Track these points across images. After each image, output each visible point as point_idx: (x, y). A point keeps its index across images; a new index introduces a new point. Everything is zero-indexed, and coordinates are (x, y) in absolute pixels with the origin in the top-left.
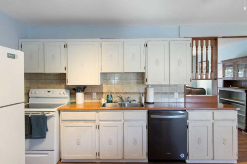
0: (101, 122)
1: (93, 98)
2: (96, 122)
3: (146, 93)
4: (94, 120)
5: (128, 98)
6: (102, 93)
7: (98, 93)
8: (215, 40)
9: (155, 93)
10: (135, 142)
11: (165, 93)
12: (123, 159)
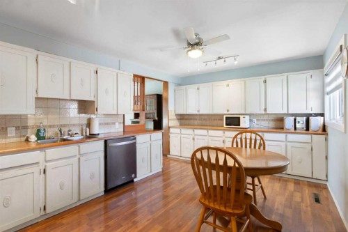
0: (47, 164)
1: (9, 135)
2: (40, 164)
3: (89, 125)
4: (38, 163)
5: (69, 131)
6: (26, 127)
7: (17, 128)
8: (143, 79)
9: (100, 124)
10: (92, 176)
11: (108, 124)
12: (79, 200)
